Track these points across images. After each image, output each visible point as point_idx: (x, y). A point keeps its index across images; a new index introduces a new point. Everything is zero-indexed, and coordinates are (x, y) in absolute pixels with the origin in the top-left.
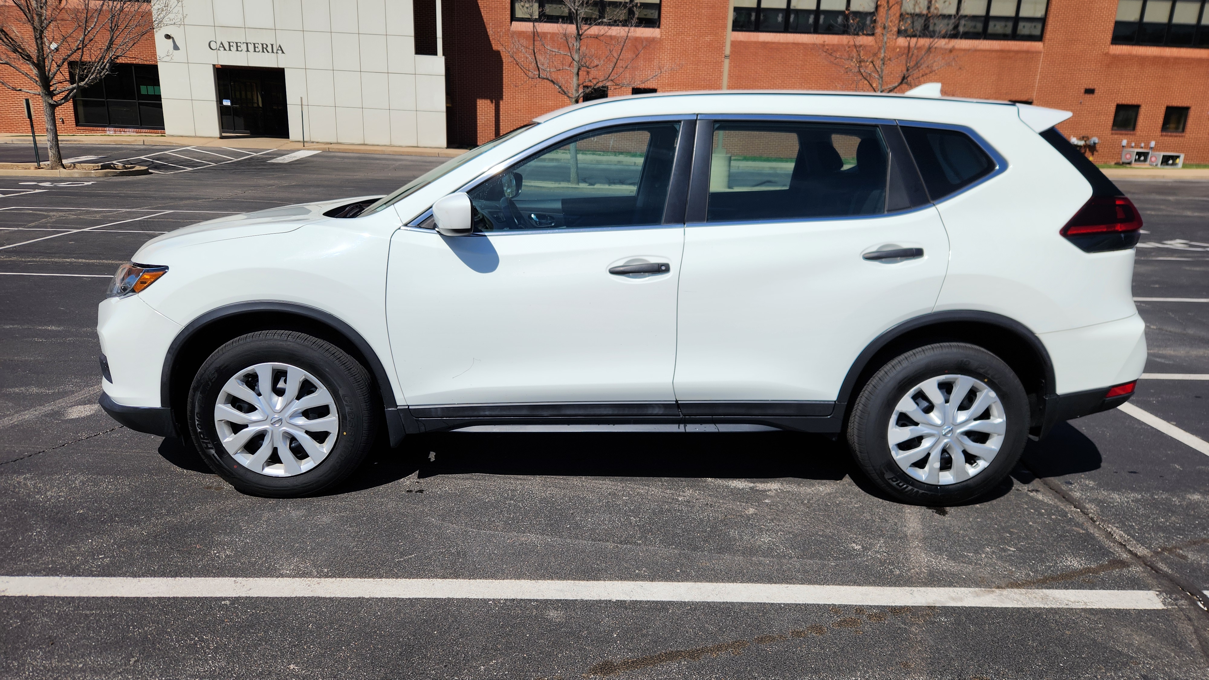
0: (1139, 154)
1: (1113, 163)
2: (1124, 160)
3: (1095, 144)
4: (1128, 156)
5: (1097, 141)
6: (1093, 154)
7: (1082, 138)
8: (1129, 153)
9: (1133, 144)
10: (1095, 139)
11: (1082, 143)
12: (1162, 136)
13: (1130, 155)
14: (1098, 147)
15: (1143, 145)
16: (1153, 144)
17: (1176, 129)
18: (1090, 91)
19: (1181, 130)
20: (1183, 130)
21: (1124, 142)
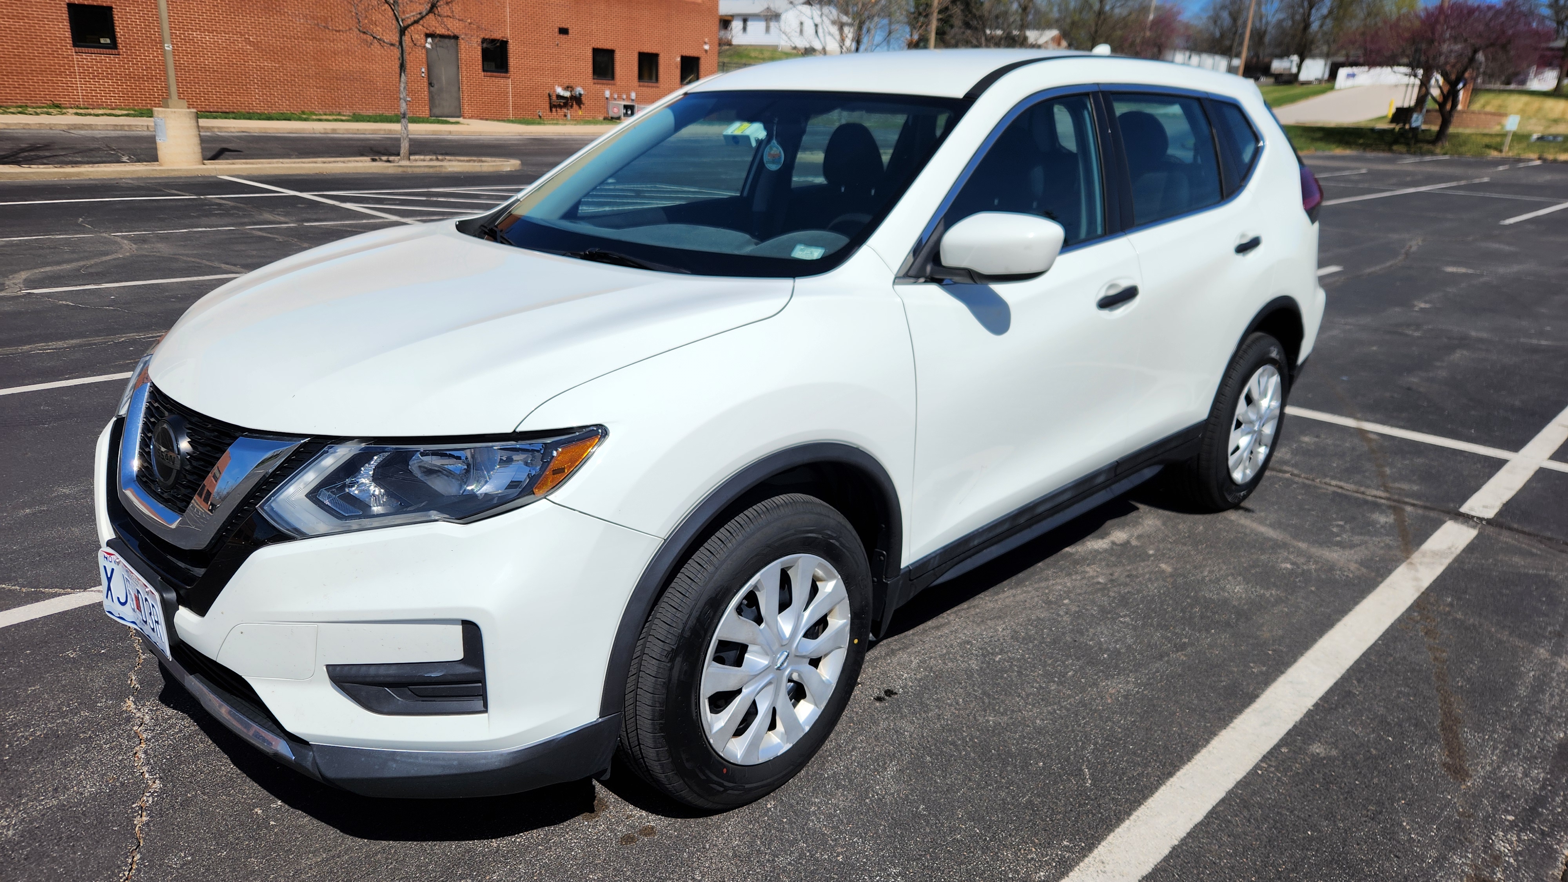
0: (626, 107)
1: (601, 118)
2: (611, 114)
3: (580, 95)
4: (616, 110)
5: (582, 92)
6: (580, 108)
7: (567, 88)
8: (617, 106)
9: (616, 96)
10: (579, 90)
11: (567, 94)
12: (640, 86)
13: (617, 109)
14: (583, 98)
15: (624, 97)
16: (633, 95)
17: (650, 78)
18: (564, 31)
19: (654, 81)
20: (657, 80)
21: (607, 94)
